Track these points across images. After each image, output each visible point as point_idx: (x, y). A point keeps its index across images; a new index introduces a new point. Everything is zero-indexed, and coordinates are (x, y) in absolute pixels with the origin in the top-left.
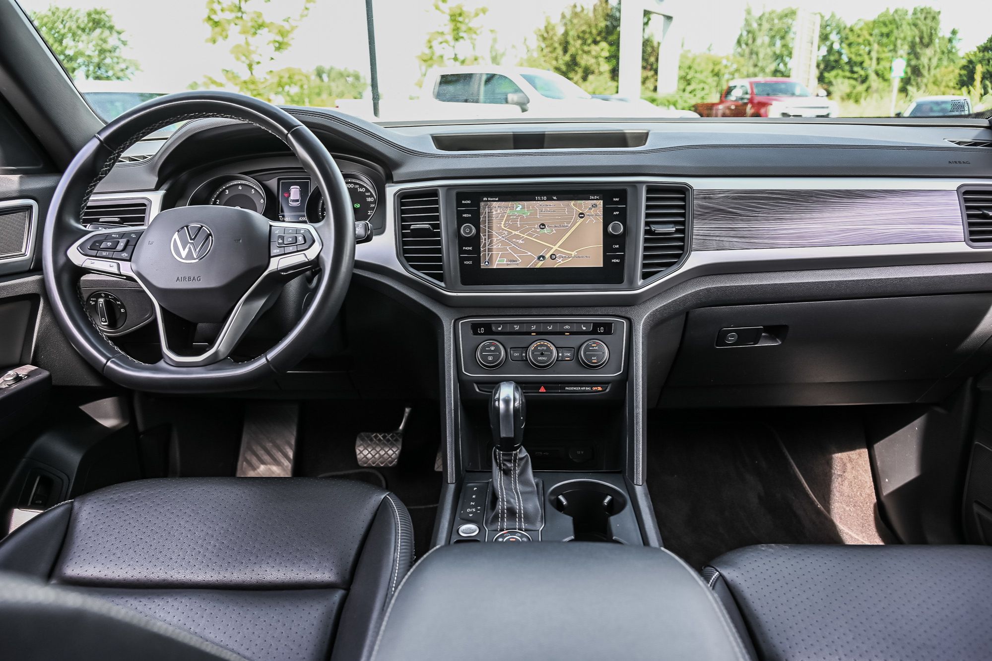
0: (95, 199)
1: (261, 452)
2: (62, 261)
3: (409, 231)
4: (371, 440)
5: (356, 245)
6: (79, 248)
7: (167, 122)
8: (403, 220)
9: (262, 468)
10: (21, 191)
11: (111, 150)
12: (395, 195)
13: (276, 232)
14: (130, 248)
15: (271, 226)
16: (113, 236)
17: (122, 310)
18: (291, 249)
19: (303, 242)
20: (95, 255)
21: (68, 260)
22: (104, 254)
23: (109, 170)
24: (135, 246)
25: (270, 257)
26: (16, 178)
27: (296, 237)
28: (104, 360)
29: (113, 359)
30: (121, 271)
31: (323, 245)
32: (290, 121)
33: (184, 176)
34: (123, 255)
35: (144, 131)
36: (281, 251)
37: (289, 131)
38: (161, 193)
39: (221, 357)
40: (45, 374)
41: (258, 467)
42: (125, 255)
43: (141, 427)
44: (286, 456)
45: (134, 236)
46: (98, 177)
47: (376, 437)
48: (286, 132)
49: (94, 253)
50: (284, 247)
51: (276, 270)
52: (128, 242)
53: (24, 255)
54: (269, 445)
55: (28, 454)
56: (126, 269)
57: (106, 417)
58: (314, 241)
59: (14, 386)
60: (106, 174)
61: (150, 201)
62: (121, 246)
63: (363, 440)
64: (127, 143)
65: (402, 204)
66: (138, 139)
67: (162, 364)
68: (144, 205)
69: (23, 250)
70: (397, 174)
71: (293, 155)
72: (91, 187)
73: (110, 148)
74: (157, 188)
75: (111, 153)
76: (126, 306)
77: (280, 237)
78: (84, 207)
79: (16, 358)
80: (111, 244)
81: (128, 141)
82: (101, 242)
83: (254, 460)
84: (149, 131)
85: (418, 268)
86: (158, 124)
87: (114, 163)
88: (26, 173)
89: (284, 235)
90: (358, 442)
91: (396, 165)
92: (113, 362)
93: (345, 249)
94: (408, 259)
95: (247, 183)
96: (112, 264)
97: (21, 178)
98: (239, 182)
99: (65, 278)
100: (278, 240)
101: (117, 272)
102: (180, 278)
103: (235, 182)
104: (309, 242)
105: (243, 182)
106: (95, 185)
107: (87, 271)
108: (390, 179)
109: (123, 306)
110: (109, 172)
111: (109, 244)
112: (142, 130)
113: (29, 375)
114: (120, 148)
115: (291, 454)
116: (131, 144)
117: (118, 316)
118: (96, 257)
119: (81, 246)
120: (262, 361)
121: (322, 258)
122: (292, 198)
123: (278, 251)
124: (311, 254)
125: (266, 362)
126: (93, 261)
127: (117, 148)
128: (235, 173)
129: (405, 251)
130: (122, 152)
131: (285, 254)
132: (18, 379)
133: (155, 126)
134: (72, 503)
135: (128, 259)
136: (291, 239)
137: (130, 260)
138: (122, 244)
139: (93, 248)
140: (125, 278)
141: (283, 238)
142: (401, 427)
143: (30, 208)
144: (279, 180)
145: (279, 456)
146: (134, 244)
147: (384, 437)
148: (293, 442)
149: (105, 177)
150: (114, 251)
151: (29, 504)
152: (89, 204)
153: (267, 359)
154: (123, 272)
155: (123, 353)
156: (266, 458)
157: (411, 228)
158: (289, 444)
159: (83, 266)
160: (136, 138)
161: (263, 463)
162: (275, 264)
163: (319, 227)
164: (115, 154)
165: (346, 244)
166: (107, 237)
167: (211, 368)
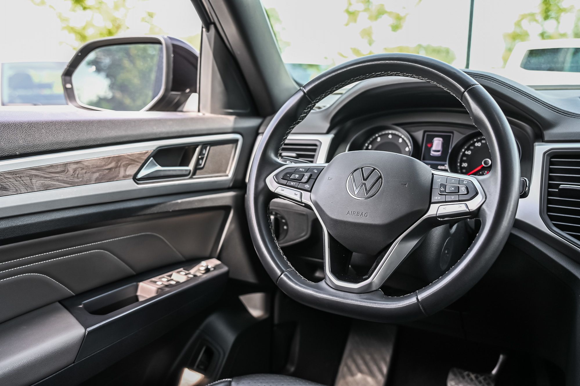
0: (291, 138)
1: (360, 362)
2: (261, 185)
3: (557, 190)
4: (463, 377)
5: (520, 199)
6: (274, 177)
7: (357, 79)
8: (551, 178)
9: (359, 376)
10: (234, 128)
11: (310, 100)
12: (545, 153)
13: (438, 181)
14: (312, 181)
15: (433, 174)
16: (300, 169)
17: (285, 227)
18: (453, 198)
19: (466, 193)
20: (285, 183)
21: (266, 185)
22: (292, 184)
23: (305, 116)
24: (316, 179)
25: (430, 203)
26: (232, 118)
27: (459, 187)
28: (279, 272)
29: (286, 273)
30: (302, 200)
31: (486, 198)
32: (468, 80)
33: (348, 124)
34: (306, 186)
35: (337, 86)
36: (443, 198)
37: (466, 89)
38: (331, 136)
39: (374, 288)
40: (225, 269)
41: (356, 374)
42: (307, 186)
43: (276, 321)
44: (380, 370)
45: (316, 171)
46: (297, 122)
47: (468, 375)
48: (463, 90)
49: (285, 182)
50: (446, 195)
51: (435, 215)
52: (311, 175)
53: (227, 176)
54: (368, 357)
55: (202, 327)
56: (307, 197)
57: (255, 308)
58: (477, 193)
59: (205, 276)
60: (303, 119)
61: (321, 143)
62: (305, 179)
63: (455, 375)
64: (323, 95)
65: (552, 163)
66: (331, 92)
67: (323, 284)
68: (316, 145)
69: (227, 172)
70: (548, 134)
71: (465, 111)
72: (290, 129)
73: (310, 99)
74: (328, 132)
75: (310, 103)
76: (289, 224)
77: (442, 185)
78: (282, 144)
79: (208, 253)
80: (298, 176)
81: (324, 94)
82: (291, 174)
83: (353, 368)
84: (341, 86)
85: (563, 228)
86: (349, 81)
87: (310, 111)
88: (239, 115)
89: (446, 184)
90: (451, 376)
91: (549, 125)
92: (286, 275)
93: (509, 204)
94: (552, 218)
95: (397, 133)
96: (297, 193)
97: (235, 119)
98: (390, 132)
99: (261, 199)
100: (440, 188)
101: (299, 199)
102: (350, 212)
103: (387, 132)
104: (471, 193)
105: (394, 132)
106: (293, 128)
107: (277, 196)
108: (540, 138)
109: (286, 224)
110: (305, 117)
111: (297, 176)
112: (336, 85)
113: (216, 268)
114: (317, 99)
115: (385, 370)
116: (325, 96)
117: (281, 231)
118: (286, 185)
119: (276, 175)
120: (412, 300)
121: (484, 210)
122: (434, 148)
123: (439, 198)
124: (473, 205)
125: (416, 301)
126: (283, 189)
127: (315, 99)
128: (388, 123)
129: (549, 210)
130: (317, 102)
131: (446, 202)
132: (207, 270)
133: (347, 82)
134: (230, 382)
135: (309, 190)
136: (453, 189)
137: (310, 191)
138: (306, 177)
139: (285, 178)
140: (304, 205)
141: (445, 186)
142: (494, 372)
143: (236, 141)
144: (425, 132)
145: (375, 369)
146: (315, 178)
147: (477, 378)
148: (388, 359)
149: (301, 121)
150: (300, 182)
151: (195, 367)
152: (286, 142)
153: (417, 298)
154: (304, 200)
155: (293, 268)
156: (363, 367)
157: (560, 187)
158: (384, 360)
159: (275, 192)
160: (330, 92)
161: (361, 371)
162: (434, 210)
163: (484, 180)
164: (312, 104)
165: (510, 199)
166: (296, 170)
167: (365, 297)
